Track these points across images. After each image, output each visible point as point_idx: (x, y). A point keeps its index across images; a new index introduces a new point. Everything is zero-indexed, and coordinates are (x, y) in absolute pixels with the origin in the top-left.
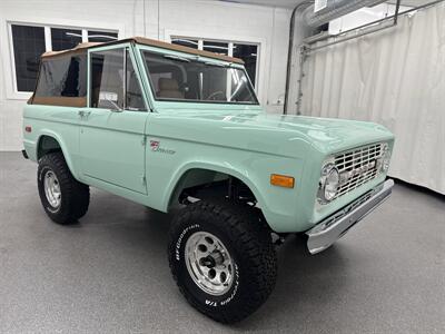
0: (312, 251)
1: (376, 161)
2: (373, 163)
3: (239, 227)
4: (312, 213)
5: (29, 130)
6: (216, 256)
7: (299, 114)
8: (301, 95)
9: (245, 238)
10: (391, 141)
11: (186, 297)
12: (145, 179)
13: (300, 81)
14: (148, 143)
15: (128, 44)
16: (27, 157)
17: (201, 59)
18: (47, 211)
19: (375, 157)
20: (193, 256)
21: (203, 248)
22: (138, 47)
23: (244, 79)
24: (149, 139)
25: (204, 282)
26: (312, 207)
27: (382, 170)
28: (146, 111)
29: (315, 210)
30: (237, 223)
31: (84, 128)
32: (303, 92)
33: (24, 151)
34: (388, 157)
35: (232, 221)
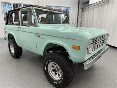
0: (85, 69)
1: (104, 40)
2: (103, 41)
3: (63, 61)
4: (85, 57)
5: (6, 32)
6: (57, 69)
7: (81, 27)
8: (81, 21)
9: (65, 64)
10: (108, 35)
11: (48, 80)
12: (36, 46)
13: (81, 18)
14: (37, 36)
15: (31, 7)
16: (5, 40)
17: (53, 11)
18: (11, 55)
19: (103, 39)
20: (50, 69)
21: (53, 67)
22: (34, 8)
23: (66, 17)
24: (37, 35)
25: (53, 76)
26: (85, 55)
27: (105, 43)
28: (36, 26)
29: (86, 56)
30: (62, 60)
31: (20, 32)
32: (82, 20)
33: (5, 38)
34: (107, 39)
35: (61, 59)
